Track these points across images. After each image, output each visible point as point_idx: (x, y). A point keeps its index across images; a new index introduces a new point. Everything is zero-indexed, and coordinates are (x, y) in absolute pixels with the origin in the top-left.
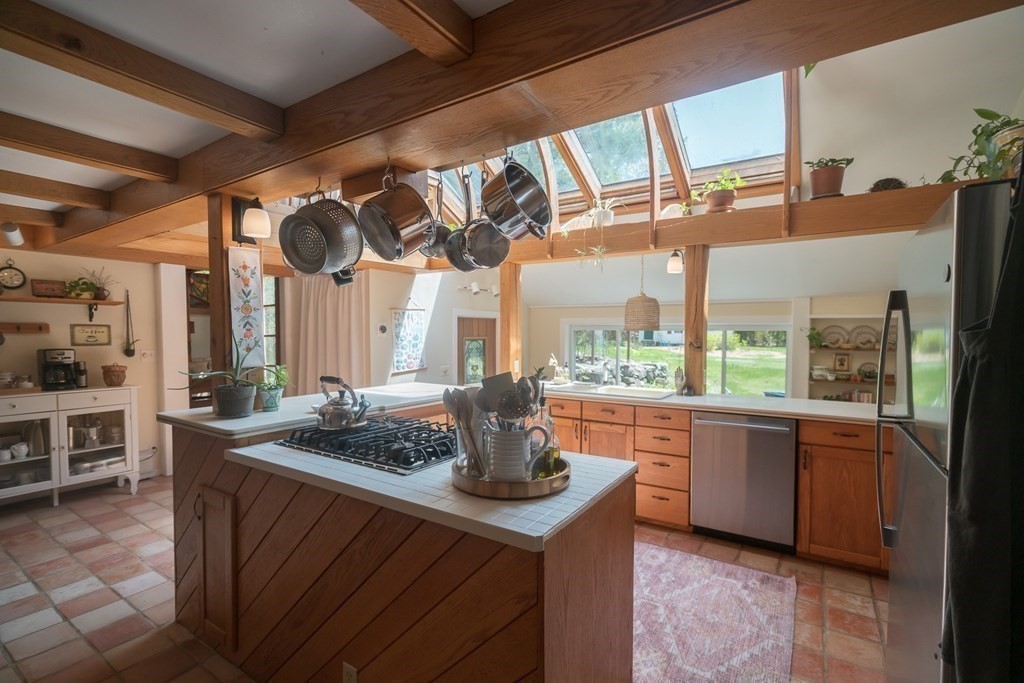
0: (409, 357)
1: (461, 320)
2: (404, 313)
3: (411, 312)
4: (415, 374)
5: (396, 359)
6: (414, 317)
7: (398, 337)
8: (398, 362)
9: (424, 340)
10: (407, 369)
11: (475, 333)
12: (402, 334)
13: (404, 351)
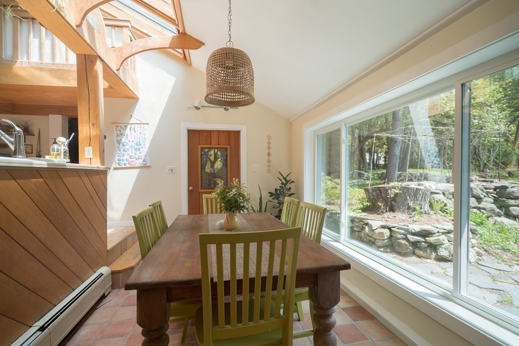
0: (131, 157)
1: (190, 132)
2: (126, 126)
3: (133, 126)
4: (138, 170)
5: (117, 158)
6: (136, 129)
7: (119, 142)
8: (118, 160)
9: (147, 145)
10: (128, 166)
11: (213, 142)
12: (124, 140)
13: (126, 153)
